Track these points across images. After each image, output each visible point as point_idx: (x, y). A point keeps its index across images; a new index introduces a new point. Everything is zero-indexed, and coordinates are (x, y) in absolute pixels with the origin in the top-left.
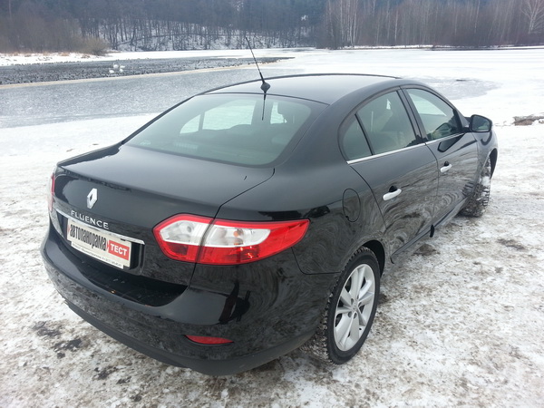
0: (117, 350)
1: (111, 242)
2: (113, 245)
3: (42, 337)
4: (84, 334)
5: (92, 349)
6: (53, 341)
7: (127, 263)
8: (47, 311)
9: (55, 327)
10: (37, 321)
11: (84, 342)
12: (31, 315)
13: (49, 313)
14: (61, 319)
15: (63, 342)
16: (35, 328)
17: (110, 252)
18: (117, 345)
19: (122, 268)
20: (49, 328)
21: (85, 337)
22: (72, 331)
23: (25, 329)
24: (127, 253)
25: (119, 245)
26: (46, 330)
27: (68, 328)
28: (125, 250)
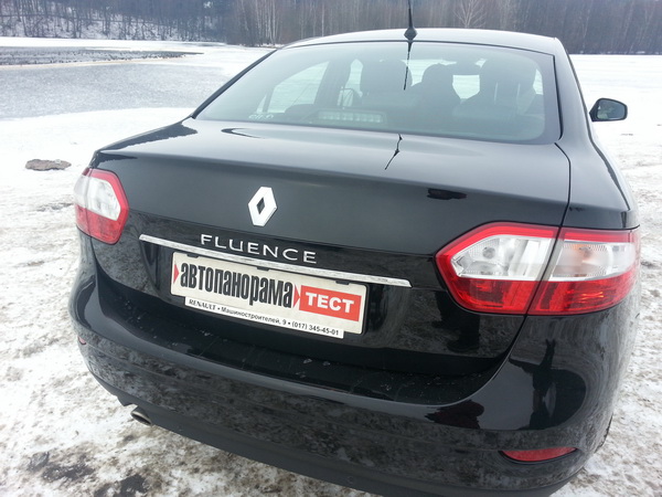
0: (221, 484)
1: (305, 289)
2: (311, 296)
3: (57, 484)
4: (140, 465)
5: (172, 489)
6: (84, 486)
7: (356, 327)
8: (38, 431)
9: (74, 460)
10: (30, 453)
11: (150, 479)
12: (10, 445)
13: (45, 435)
14: (78, 442)
15: (107, 486)
16: (32, 468)
17: (304, 307)
18: (216, 475)
19: (341, 336)
20: (64, 464)
21: (146, 470)
22: (114, 462)
23: (12, 473)
24: (355, 308)
25: (331, 294)
26: (58, 468)
27: (104, 457)
28: (348, 303)
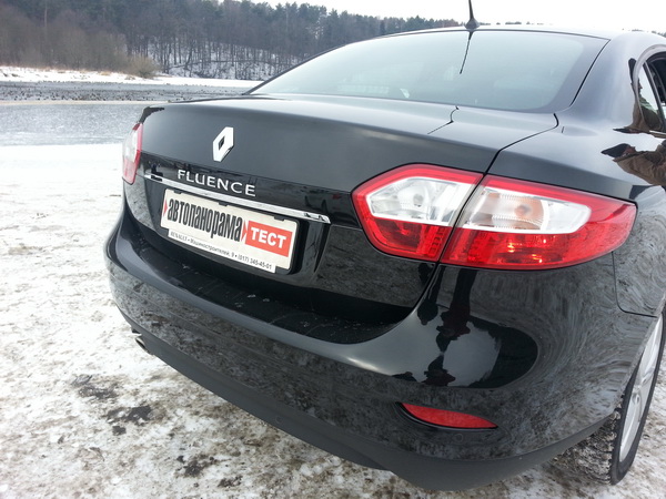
0: (212, 429)
1: (252, 224)
2: (255, 230)
3: (86, 399)
4: (154, 399)
5: (170, 423)
6: (104, 405)
7: (285, 262)
8: (92, 359)
9: (107, 385)
10: (78, 373)
11: (157, 412)
12: (68, 364)
13: (96, 363)
14: (117, 374)
15: (121, 409)
16: (75, 384)
17: (249, 242)
18: (211, 420)
19: (273, 270)
20: (97, 386)
21: (157, 404)
22: (136, 393)
23: (60, 384)
24: (286, 243)
25: (270, 229)
26: (93, 389)
27: (129, 387)
28: (282, 238)
